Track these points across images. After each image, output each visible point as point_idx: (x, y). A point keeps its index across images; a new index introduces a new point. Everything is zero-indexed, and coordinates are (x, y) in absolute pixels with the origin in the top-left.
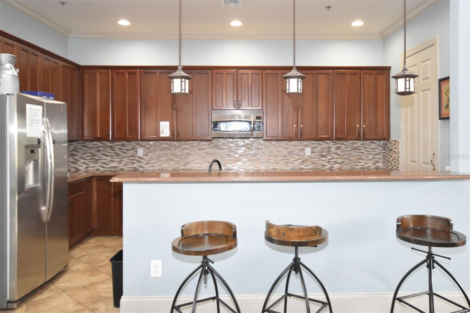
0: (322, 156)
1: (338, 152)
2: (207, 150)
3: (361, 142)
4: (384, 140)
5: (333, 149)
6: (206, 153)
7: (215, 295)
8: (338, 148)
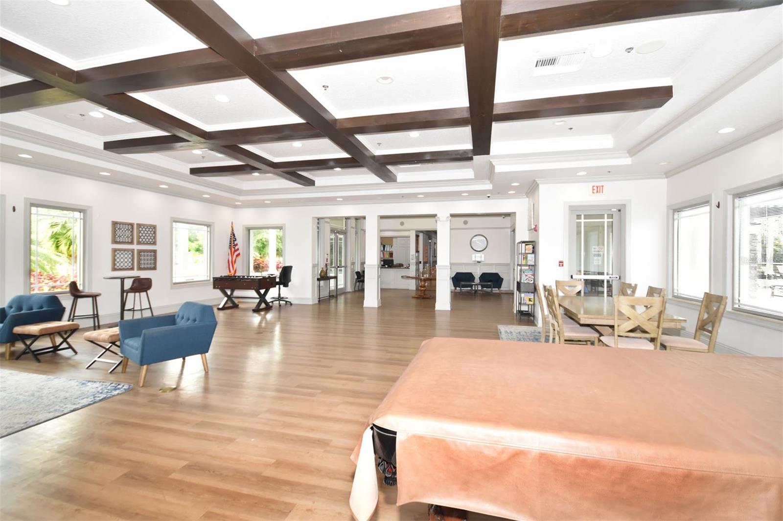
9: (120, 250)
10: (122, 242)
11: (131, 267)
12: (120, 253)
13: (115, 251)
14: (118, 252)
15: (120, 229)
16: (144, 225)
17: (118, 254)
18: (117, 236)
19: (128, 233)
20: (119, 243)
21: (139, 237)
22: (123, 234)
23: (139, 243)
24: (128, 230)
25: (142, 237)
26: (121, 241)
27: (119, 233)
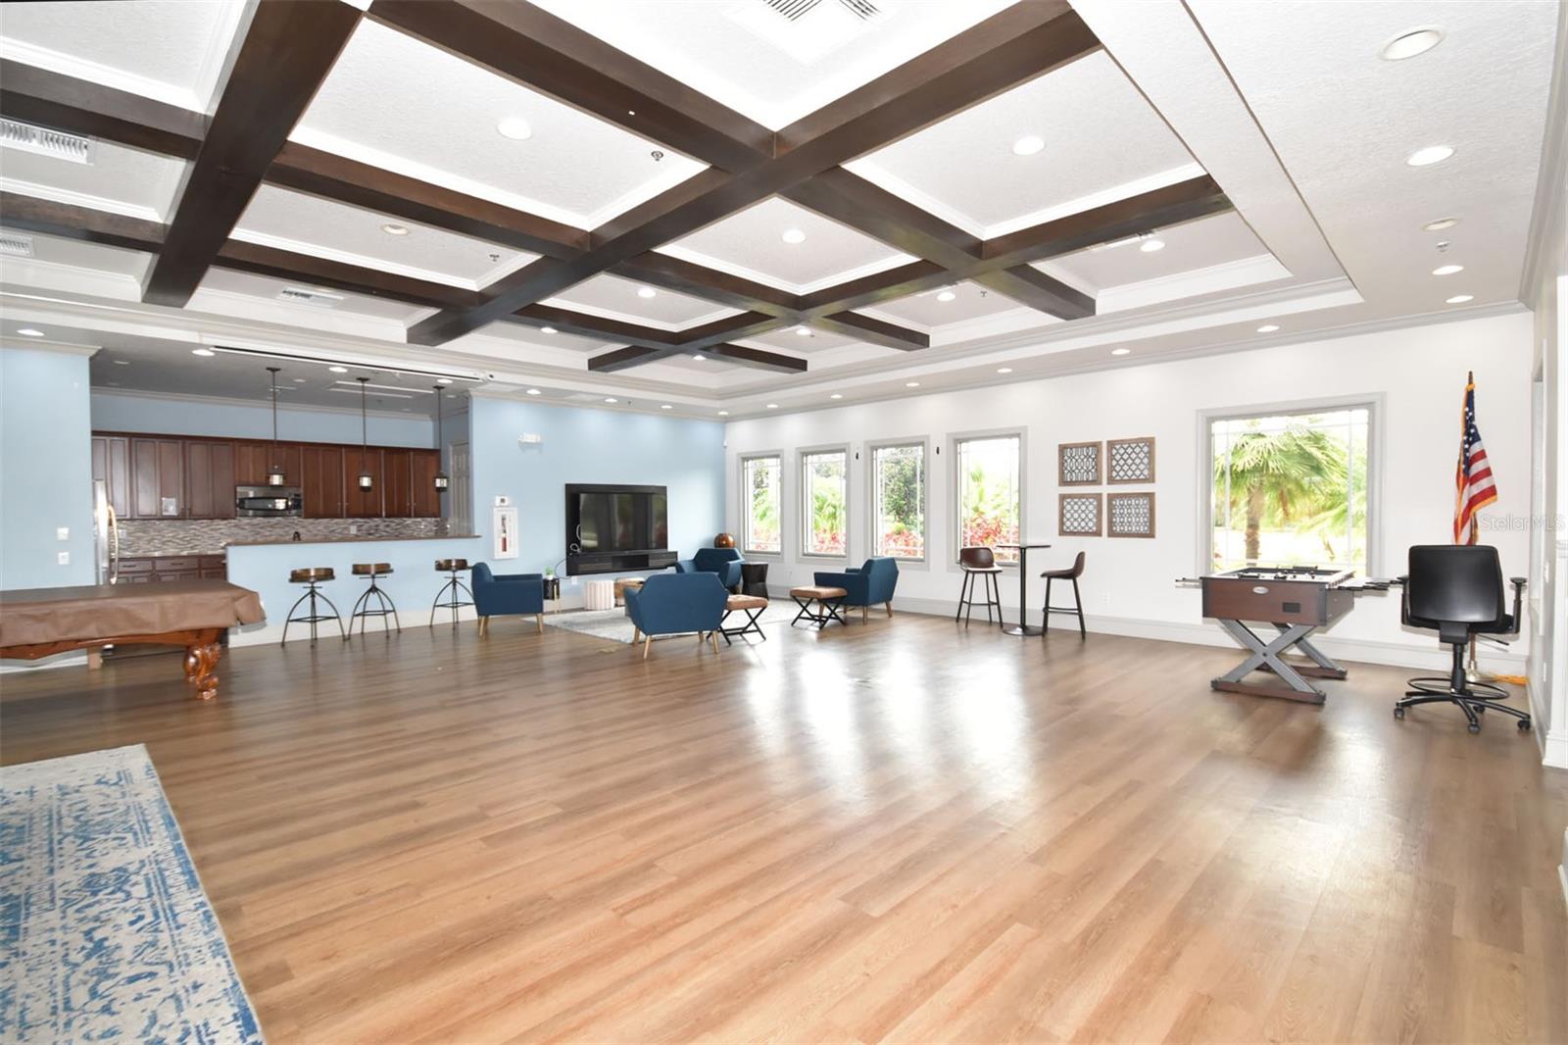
0: (370, 534)
1: (388, 529)
2: (222, 531)
3: (412, 520)
4: (435, 517)
5: (381, 527)
6: (222, 533)
7: (290, 623)
8: (387, 526)
9: (1071, 496)
10: (1076, 482)
11: (1094, 529)
12: (1072, 503)
13: (1063, 498)
14: (1069, 500)
15: (1071, 457)
16: (1121, 442)
17: (1069, 503)
18: (1066, 472)
19: (1090, 463)
20: (1072, 483)
21: (1111, 469)
22: (1080, 465)
23: (1111, 481)
24: (1088, 456)
25: (1118, 468)
26: (1074, 479)
27: (1070, 464)
